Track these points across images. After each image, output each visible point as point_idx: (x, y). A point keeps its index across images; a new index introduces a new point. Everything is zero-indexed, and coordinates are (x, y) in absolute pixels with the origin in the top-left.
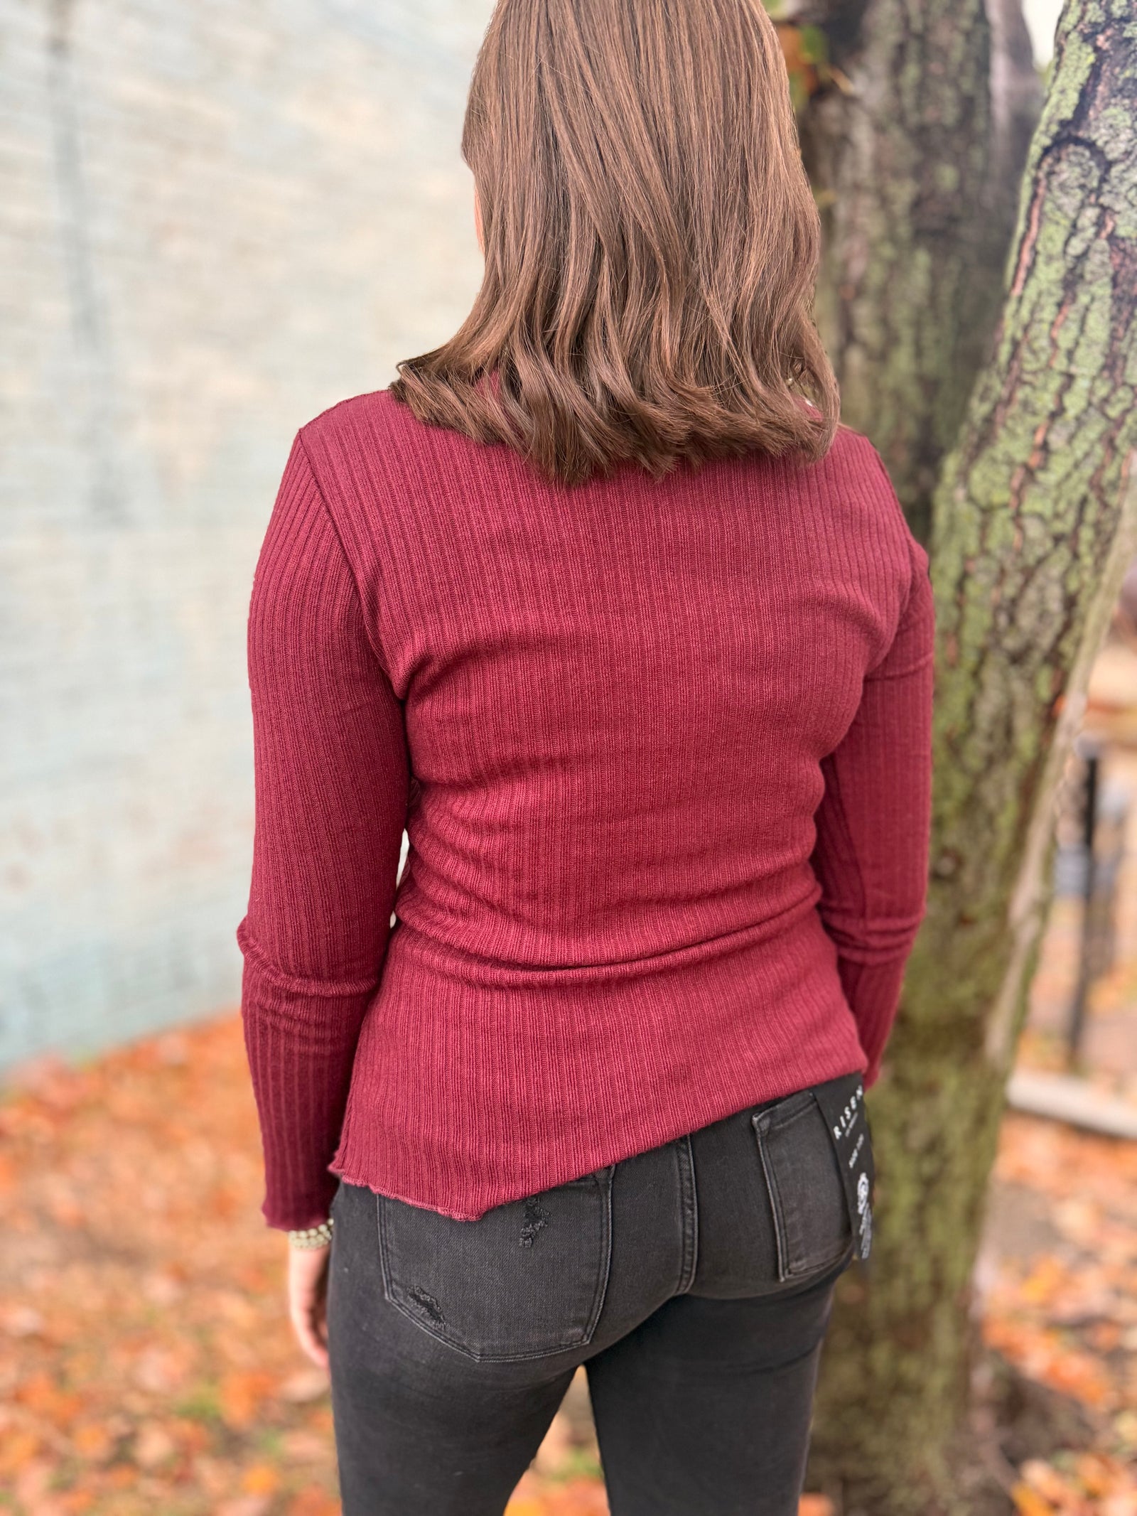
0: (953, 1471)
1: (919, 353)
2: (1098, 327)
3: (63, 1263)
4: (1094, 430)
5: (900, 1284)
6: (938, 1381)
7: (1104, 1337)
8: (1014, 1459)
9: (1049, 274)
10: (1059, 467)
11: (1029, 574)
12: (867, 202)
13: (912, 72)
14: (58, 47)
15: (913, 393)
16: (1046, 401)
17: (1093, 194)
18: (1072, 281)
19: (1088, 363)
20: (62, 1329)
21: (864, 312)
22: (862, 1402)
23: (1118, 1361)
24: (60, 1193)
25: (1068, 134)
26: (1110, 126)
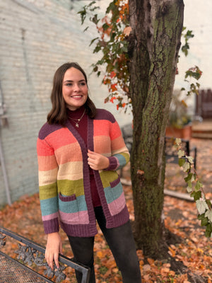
0: (159, 244)
1: (142, 94)
2: (157, 95)
4: (158, 107)
5: (149, 217)
6: (156, 232)
7: (186, 230)
8: (169, 244)
9: (152, 89)
10: (154, 111)
11: (152, 123)
12: (134, 75)
13: (138, 60)
14: (23, 38)
15: (142, 99)
16: (152, 103)
17: (155, 80)
18: (154, 90)
19: (157, 99)
21: (135, 89)
22: (146, 235)
23: (188, 233)
24: (29, 215)
25: (152, 73)
26: (156, 73)
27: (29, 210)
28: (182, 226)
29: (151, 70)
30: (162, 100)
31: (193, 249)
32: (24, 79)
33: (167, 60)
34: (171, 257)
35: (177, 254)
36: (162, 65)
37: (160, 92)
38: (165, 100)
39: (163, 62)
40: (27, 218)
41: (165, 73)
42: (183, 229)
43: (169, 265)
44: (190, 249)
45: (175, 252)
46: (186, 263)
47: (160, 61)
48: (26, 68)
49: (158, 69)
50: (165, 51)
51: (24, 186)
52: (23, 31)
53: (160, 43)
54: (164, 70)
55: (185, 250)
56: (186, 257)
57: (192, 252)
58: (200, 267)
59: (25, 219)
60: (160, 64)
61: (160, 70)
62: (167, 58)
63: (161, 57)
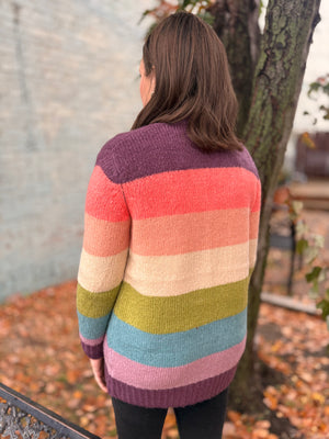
0: (249, 387)
2: (269, 116)
3: (24, 346)
4: (269, 139)
7: (291, 359)
9: (259, 103)
10: (261, 147)
14: (16, 21)
16: (259, 132)
17: (267, 86)
18: (263, 105)
19: (267, 124)
20: (25, 361)
23: (294, 364)
24: (22, 329)
25: (262, 73)
26: (270, 71)
27: (21, 319)
28: (283, 352)
29: (260, 65)
30: (278, 125)
31: (304, 395)
32: (16, 93)
33: (293, 46)
34: (269, 409)
35: (280, 403)
36: (283, 55)
37: (275, 109)
38: (283, 126)
39: (284, 49)
40: (18, 335)
41: (287, 72)
42: (286, 358)
43: (266, 424)
44: (300, 394)
45: (275, 401)
46: (296, 421)
47: (279, 46)
48: (22, 75)
49: (274, 64)
50: (292, 27)
51: (13, 278)
52: (17, 8)
53: (283, 10)
54: (287, 66)
55: (292, 396)
56: (295, 410)
57: (305, 400)
58: (320, 428)
59: (13, 337)
60: (278, 54)
61: (279, 66)
62: (293, 40)
63: (282, 39)
